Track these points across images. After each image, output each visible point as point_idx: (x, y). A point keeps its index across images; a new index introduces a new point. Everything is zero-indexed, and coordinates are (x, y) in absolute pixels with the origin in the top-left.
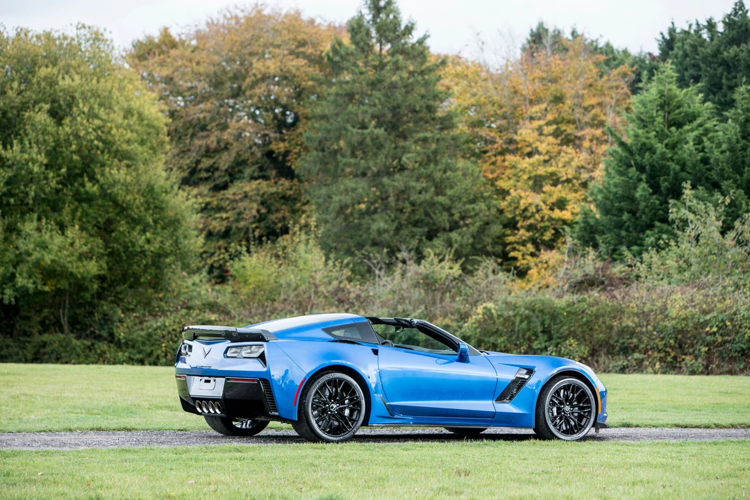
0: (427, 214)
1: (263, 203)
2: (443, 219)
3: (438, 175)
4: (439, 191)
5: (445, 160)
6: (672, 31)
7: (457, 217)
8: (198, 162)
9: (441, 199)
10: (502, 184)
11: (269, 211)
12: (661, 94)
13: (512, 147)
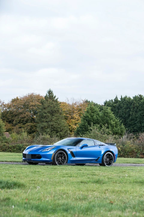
0: (56, 129)
1: (31, 127)
2: (59, 130)
3: (59, 122)
4: (59, 125)
5: (60, 120)
6: (106, 101)
7: (61, 129)
8: (21, 119)
9: (59, 126)
10: (70, 124)
11: (32, 128)
12: (91, 107)
13: (72, 118)
